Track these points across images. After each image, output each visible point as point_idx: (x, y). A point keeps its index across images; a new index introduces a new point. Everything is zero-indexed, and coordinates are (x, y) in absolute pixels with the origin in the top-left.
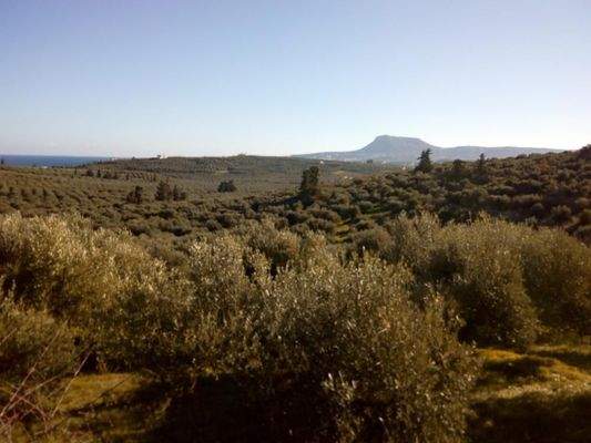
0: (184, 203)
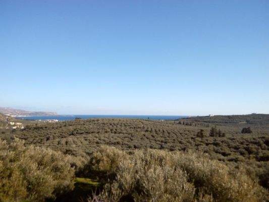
0: (224, 139)
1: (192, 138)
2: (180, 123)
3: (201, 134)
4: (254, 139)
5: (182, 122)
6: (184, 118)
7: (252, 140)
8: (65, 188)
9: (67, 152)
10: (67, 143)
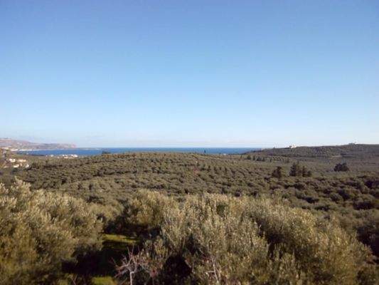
0: (311, 179)
1: (265, 178)
2: (249, 158)
3: (277, 173)
4: (351, 179)
5: (252, 157)
6: (254, 152)
7: (349, 181)
8: (90, 248)
9: (91, 199)
10: (90, 187)
